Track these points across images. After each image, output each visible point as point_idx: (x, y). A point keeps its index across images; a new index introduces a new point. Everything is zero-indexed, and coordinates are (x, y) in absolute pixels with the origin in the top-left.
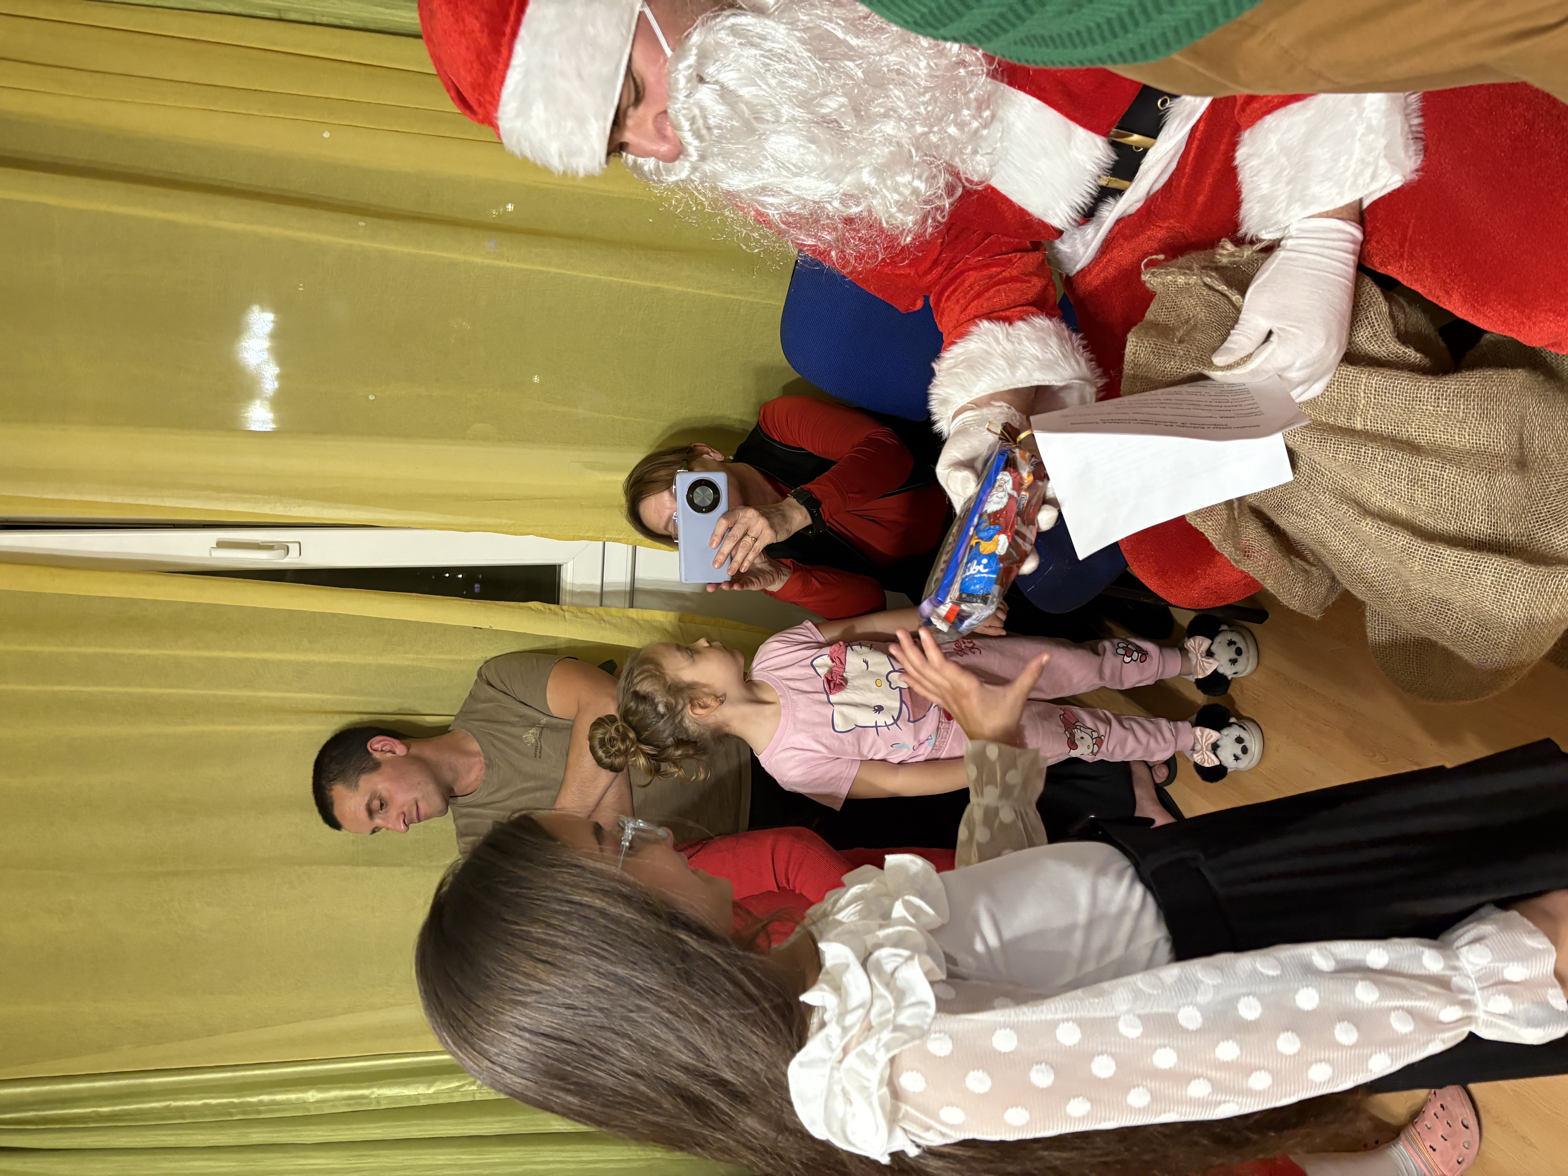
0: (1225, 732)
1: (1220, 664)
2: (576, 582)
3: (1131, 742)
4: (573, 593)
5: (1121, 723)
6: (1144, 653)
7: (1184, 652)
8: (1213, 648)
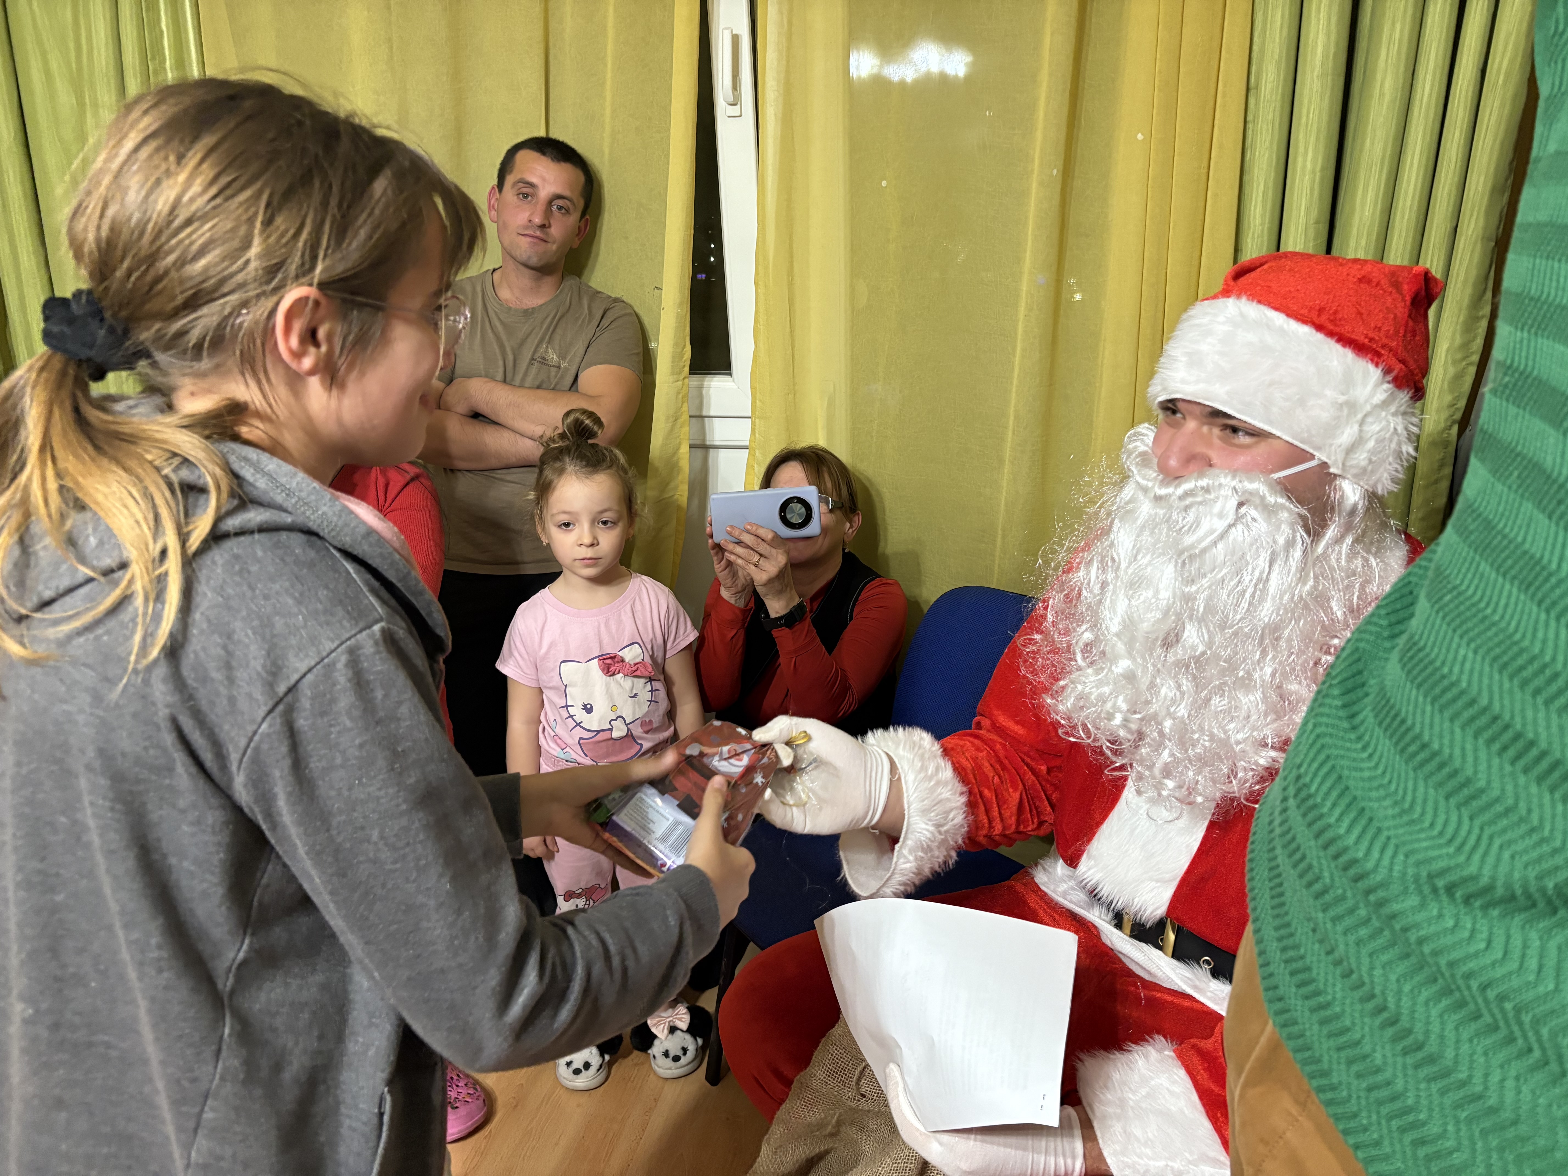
2: (712, 391)
4: (700, 388)
7: (674, 1005)
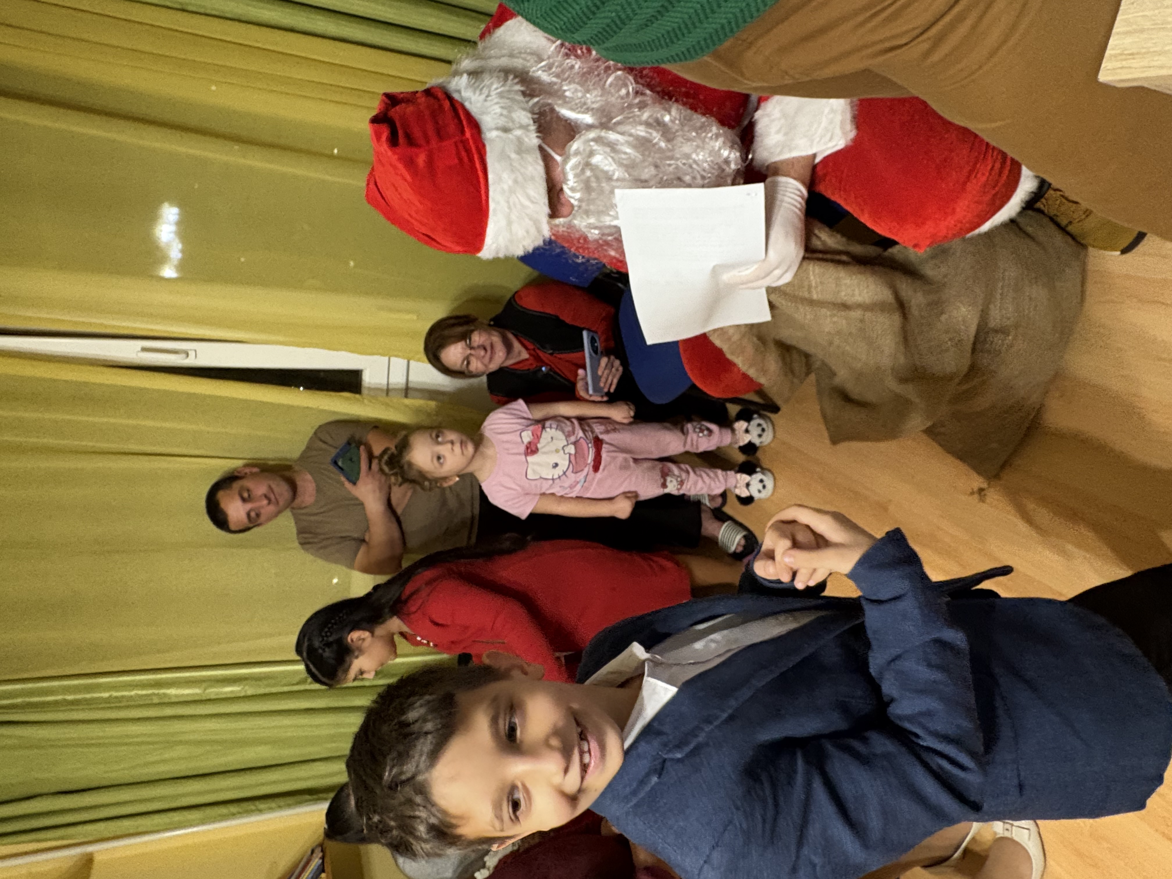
0: (754, 476)
1: (753, 437)
2: (372, 382)
3: (700, 484)
5: (695, 472)
6: (710, 431)
7: (733, 431)
8: (750, 428)
